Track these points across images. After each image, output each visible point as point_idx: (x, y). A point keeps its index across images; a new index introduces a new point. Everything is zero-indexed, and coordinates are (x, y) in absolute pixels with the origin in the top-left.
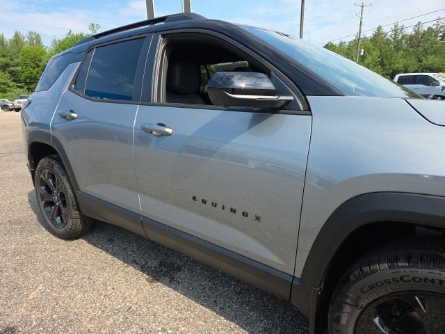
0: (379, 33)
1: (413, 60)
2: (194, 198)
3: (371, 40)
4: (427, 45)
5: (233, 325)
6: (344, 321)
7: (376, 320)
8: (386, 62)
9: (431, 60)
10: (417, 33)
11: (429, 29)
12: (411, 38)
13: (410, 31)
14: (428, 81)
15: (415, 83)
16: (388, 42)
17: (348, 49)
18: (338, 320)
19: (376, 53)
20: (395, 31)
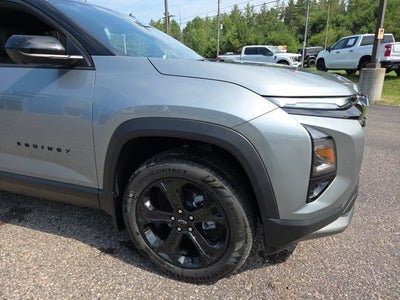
0: (236, 11)
1: (261, 36)
2: (19, 144)
3: (230, 17)
4: (270, 23)
5: (70, 240)
6: (129, 210)
7: (148, 204)
8: (242, 36)
9: (274, 35)
10: (263, 12)
11: (272, 9)
12: (259, 16)
13: (258, 11)
14: (265, 52)
15: (256, 53)
16: (242, 19)
17: (213, 23)
18: (126, 211)
19: (234, 28)
20: (248, 9)
